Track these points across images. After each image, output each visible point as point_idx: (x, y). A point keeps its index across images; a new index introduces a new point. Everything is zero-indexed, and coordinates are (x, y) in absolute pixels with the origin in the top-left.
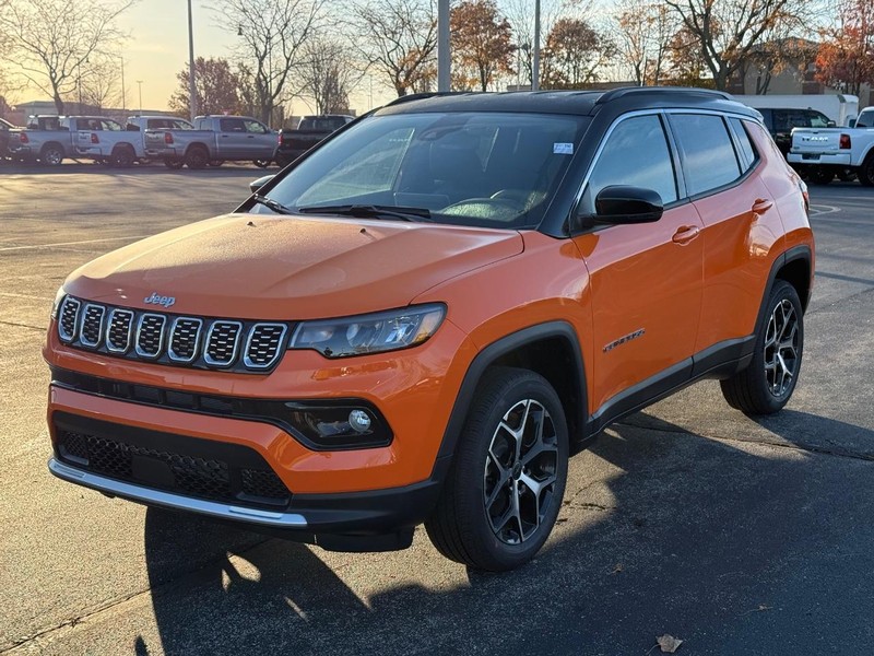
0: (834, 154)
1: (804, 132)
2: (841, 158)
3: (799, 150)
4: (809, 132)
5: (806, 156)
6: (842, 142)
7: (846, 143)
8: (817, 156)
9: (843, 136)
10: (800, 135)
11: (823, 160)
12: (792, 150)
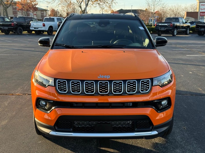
0: (42, 28)
1: (34, 22)
2: (43, 29)
3: (33, 27)
4: (35, 22)
5: (35, 28)
6: (43, 25)
7: (44, 25)
8: (38, 28)
9: (43, 24)
10: (33, 23)
11: (39, 29)
12: (31, 27)
